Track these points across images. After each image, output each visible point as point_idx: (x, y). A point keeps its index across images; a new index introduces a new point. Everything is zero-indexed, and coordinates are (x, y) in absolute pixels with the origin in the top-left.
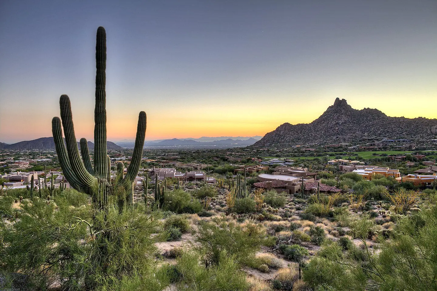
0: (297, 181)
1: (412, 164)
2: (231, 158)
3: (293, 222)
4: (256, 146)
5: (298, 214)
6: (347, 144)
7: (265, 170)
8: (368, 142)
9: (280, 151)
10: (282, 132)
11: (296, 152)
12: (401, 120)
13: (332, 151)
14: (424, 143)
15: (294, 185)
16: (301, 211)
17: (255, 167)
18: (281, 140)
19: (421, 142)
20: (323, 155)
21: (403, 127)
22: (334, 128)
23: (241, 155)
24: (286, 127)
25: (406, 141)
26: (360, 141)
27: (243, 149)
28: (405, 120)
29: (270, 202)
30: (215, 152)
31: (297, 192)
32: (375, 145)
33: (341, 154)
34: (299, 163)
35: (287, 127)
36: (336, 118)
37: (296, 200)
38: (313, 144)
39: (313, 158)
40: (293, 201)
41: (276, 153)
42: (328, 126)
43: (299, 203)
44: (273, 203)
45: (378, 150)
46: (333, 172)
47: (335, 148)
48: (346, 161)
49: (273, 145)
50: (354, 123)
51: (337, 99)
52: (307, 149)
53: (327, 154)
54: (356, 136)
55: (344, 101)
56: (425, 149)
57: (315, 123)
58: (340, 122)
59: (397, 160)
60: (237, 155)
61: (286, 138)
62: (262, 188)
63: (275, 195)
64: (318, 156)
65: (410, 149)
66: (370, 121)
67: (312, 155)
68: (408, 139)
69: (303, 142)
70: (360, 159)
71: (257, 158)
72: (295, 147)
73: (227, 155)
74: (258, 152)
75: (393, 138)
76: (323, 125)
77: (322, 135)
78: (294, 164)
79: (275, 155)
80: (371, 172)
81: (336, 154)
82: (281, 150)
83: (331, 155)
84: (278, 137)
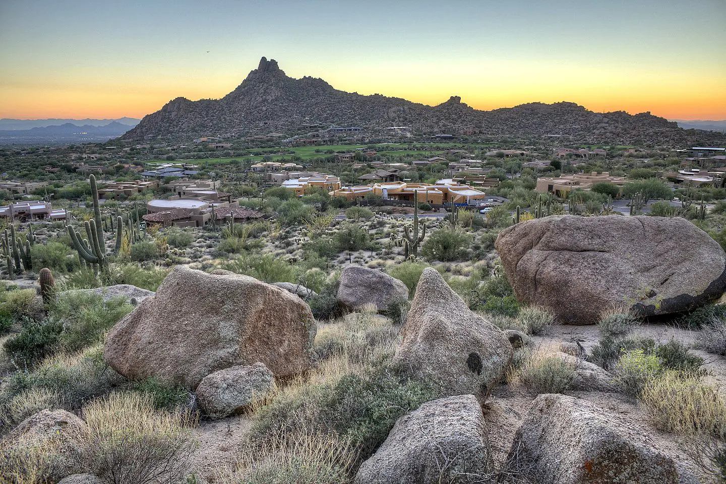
0: (205, 207)
1: (359, 167)
2: (83, 167)
3: (204, 263)
4: (127, 140)
5: (210, 253)
6: (280, 135)
7: (153, 188)
8: (310, 131)
9: (174, 149)
10: (173, 114)
11: (200, 151)
12: (354, 98)
13: (258, 147)
14: (379, 132)
15: (202, 213)
16: (213, 249)
17: (133, 184)
18: (174, 128)
19: (376, 131)
20: (245, 155)
21: (355, 109)
22: (261, 108)
23: (101, 159)
24: (180, 104)
25: (359, 129)
26: (298, 130)
27: (102, 146)
28: (359, 98)
29: (173, 243)
30: (45, 154)
31: (206, 223)
32: (318, 136)
33: (271, 152)
34: (206, 172)
35: (182, 105)
36: (263, 91)
37: (206, 234)
38: (229, 135)
39: (229, 160)
40: (202, 237)
41: (168, 152)
42: (251, 105)
43: (210, 238)
44: (177, 243)
45: (323, 145)
46: (258, 184)
47: (262, 142)
48: (277, 164)
49: (160, 137)
50: (290, 100)
51: (264, 59)
52: (219, 145)
53: (250, 152)
54: (293, 122)
55: (274, 63)
56: (379, 142)
57: (229, 99)
58: (270, 98)
59: (344, 159)
60: (93, 158)
61: (182, 125)
62: (157, 222)
63: (177, 231)
64: (236, 156)
65: (362, 141)
66: (313, 98)
67: (227, 155)
68: (361, 127)
69: (211, 132)
70: (297, 160)
71: (134, 164)
72: (198, 142)
73: (73, 160)
74: (134, 152)
75: (343, 125)
76: (243, 103)
77: (241, 120)
78: (199, 174)
79: (165, 156)
80: (306, 183)
81: (263, 152)
82: (175, 147)
83: (257, 154)
84: (167, 122)
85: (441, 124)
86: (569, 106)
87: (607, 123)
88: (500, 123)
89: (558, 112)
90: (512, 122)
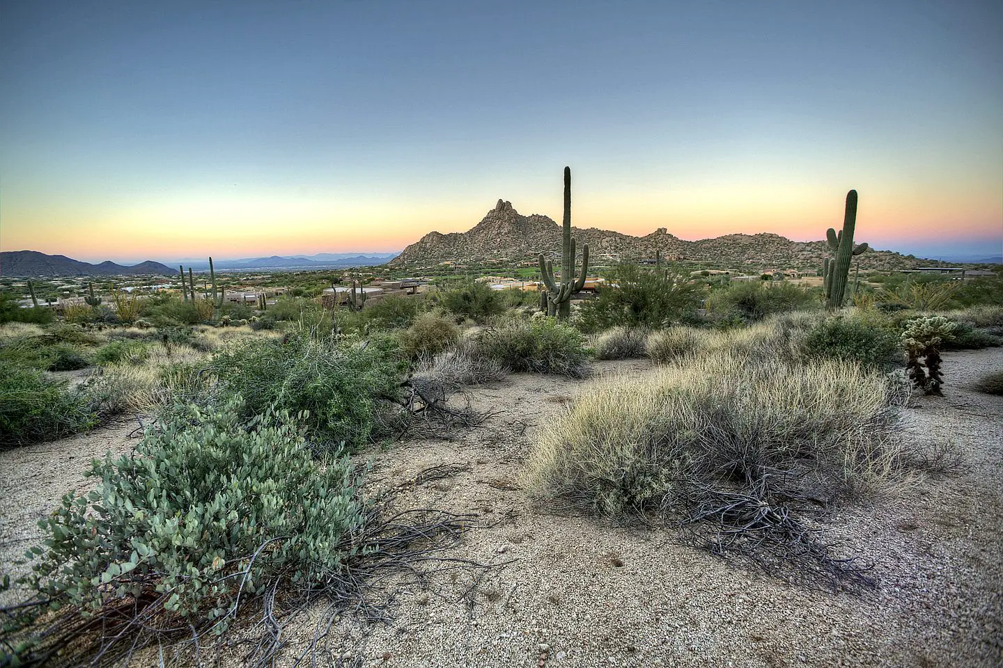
10: (428, 245)
22: (495, 239)
26: (525, 256)
28: (577, 231)
35: (435, 237)
36: (498, 226)
42: (489, 237)
47: (493, 265)
50: (520, 233)
51: (500, 201)
52: (458, 266)
53: (481, 272)
54: (520, 250)
55: (509, 204)
57: (471, 233)
58: (503, 232)
61: (434, 253)
66: (539, 231)
69: (455, 258)
72: (443, 264)
76: (482, 235)
77: (480, 249)
84: (423, 251)
85: (648, 252)
86: (771, 237)
87: (810, 251)
88: (703, 252)
89: (759, 242)
90: (715, 250)
